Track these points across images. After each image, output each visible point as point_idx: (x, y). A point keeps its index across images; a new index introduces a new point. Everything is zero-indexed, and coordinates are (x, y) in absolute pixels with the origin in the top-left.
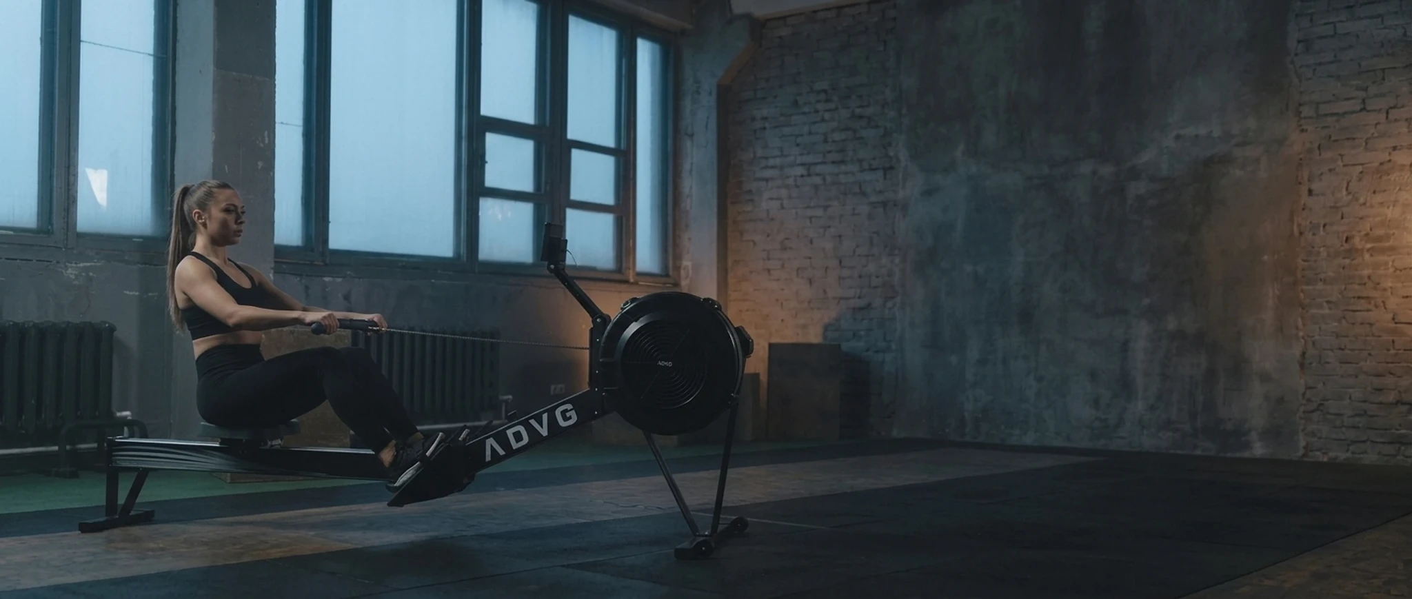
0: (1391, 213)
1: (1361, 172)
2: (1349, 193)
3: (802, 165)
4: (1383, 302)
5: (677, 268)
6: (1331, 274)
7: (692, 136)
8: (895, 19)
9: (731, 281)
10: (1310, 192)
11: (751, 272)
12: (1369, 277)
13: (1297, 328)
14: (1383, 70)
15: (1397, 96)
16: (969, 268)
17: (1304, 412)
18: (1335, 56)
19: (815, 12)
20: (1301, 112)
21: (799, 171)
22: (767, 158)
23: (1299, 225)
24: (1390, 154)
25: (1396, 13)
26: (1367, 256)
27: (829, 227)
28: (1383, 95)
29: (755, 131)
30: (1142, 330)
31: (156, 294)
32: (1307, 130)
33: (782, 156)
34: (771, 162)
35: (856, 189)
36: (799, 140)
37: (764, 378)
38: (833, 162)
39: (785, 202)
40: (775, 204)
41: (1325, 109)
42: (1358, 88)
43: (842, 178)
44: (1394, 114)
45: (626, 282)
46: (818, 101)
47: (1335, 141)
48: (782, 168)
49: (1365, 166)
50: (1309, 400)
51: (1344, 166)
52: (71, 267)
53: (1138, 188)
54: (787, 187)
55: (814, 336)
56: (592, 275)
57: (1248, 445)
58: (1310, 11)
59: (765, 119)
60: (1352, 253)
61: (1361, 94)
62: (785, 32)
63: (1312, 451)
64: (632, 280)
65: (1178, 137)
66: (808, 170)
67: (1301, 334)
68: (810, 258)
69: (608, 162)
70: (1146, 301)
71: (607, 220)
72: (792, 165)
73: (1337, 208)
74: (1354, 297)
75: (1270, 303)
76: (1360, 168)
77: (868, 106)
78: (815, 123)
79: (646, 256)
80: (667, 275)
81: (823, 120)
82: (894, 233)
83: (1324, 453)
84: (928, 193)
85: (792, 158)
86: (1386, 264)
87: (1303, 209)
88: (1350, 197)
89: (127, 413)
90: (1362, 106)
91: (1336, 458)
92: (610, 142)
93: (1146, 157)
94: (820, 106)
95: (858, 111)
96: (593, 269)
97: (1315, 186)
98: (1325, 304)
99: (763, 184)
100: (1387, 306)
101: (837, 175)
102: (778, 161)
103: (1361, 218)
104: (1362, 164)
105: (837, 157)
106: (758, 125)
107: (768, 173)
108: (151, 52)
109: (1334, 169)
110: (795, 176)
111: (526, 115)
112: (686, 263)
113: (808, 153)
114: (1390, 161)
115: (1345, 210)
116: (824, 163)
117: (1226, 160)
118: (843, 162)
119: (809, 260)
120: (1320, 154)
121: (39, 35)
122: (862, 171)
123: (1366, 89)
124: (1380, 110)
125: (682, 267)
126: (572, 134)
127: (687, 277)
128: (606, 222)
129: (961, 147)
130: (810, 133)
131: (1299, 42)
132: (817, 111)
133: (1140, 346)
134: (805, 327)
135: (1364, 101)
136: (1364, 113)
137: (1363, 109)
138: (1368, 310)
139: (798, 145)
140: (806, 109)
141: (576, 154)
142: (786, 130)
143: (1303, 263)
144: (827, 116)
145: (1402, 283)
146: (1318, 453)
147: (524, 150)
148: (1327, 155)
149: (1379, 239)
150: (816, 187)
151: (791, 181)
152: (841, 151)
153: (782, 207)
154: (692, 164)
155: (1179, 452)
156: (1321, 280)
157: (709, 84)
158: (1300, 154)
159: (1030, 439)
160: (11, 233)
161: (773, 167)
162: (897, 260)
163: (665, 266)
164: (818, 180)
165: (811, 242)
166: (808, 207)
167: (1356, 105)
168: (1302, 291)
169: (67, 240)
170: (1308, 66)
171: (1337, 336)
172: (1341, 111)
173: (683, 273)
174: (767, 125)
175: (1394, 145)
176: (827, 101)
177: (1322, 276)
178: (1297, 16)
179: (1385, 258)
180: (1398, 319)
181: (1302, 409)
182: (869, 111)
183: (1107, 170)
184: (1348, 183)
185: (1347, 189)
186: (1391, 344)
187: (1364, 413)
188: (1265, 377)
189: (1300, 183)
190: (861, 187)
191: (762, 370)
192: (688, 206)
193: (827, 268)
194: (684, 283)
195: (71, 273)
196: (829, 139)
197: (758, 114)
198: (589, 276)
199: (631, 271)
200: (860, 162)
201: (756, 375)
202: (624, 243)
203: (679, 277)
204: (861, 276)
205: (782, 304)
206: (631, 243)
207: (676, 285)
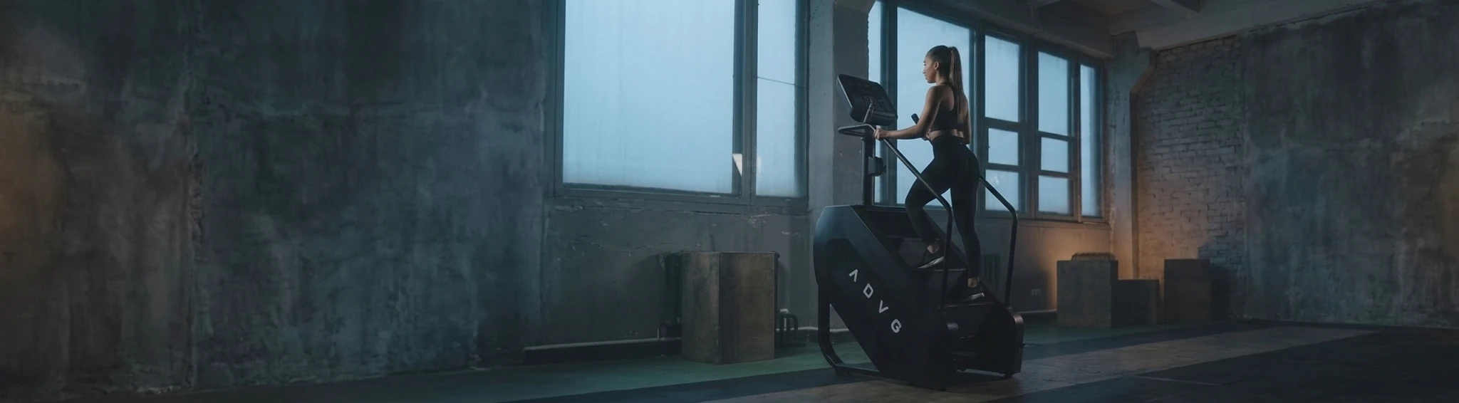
3: (1183, 144)
5: (1109, 212)
7: (1114, 127)
8: (1240, 49)
9: (1140, 220)
11: (1153, 215)
16: (1290, 209)
21: (1183, 148)
22: (1161, 140)
27: (1201, 184)
29: (1154, 123)
30: (1402, 248)
31: (800, 233)
33: (1171, 139)
34: (1165, 142)
35: (1217, 159)
36: (1181, 128)
37: (1161, 281)
38: (1203, 142)
39: (1174, 170)
40: (1167, 170)
43: (1209, 152)
45: (1076, 222)
46: (1193, 103)
48: (1170, 146)
52: (752, 218)
53: (1397, 157)
54: (1175, 159)
55: (1193, 255)
56: (1055, 218)
59: (1159, 115)
62: (1172, 58)
64: (1080, 221)
65: (1423, 124)
66: (1187, 147)
68: (1189, 204)
69: (1063, 145)
70: (1404, 230)
72: (1178, 144)
77: (1224, 105)
78: (1191, 117)
79: (1088, 205)
80: (1100, 217)
81: (1196, 115)
82: (1241, 187)
84: (1264, 160)
85: (1177, 140)
89: (786, 310)
92: (1065, 133)
93: (1402, 137)
94: (1194, 106)
95: (1217, 109)
96: (1054, 214)
99: (1159, 157)
101: (1206, 150)
102: (1168, 142)
105: (1204, 139)
106: (1155, 119)
107: (1162, 150)
108: (793, 82)
110: (1179, 152)
111: (1013, 117)
112: (1113, 209)
113: (1187, 137)
116: (1197, 143)
118: (1210, 142)
119: (1188, 206)
121: (732, 73)
122: (1220, 147)
125: (1111, 212)
126: (1041, 128)
127: (1113, 217)
128: (1063, 183)
129: (1284, 131)
130: (1188, 124)
132: (1192, 110)
133: (1401, 257)
134: (1187, 249)
139: (1180, 131)
140: (1185, 108)
141: (1044, 141)
142: (1173, 122)
144: (1198, 112)
147: (1013, 137)
150: (1192, 158)
151: (1176, 155)
152: (1207, 135)
153: (1172, 172)
154: (1114, 145)
155: (1427, 326)
157: (1125, 95)
159: (1331, 319)
160: (718, 196)
161: (1165, 146)
162: (1243, 204)
163: (1100, 212)
164: (1193, 154)
165: (1189, 194)
166: (1188, 171)
169: (750, 200)
173: (1111, 214)
174: (1161, 119)
176: (1198, 102)
182: (1223, 109)
183: (1378, 145)
190: (1220, 158)
191: (1160, 276)
192: (1113, 172)
193: (1199, 211)
194: (1112, 222)
195: (753, 222)
196: (1200, 127)
197: (1156, 112)
198: (1053, 218)
199: (1079, 215)
200: (1220, 141)
201: (1158, 281)
202: (1074, 196)
203: (1108, 219)
204: (1221, 215)
205: (1172, 234)
206: (1079, 196)
207: (1107, 223)
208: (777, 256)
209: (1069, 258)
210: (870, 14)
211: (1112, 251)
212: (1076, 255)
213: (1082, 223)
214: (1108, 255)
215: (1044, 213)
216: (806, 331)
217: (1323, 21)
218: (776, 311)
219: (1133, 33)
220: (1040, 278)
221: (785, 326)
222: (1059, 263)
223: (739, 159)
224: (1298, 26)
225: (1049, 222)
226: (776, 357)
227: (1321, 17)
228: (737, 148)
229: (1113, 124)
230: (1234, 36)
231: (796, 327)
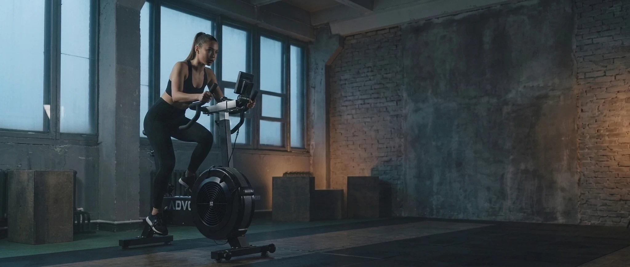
0: (618, 119)
1: (604, 102)
2: (599, 111)
3: (361, 99)
4: (614, 157)
5: (309, 145)
6: (591, 146)
7: (314, 88)
8: (400, 35)
9: (331, 150)
10: (582, 110)
11: (340, 146)
12: (608, 147)
13: (577, 168)
14: (614, 59)
15: (620, 70)
16: (434, 143)
17: (580, 204)
18: (593, 53)
19: (367, 33)
20: (578, 76)
21: (360, 102)
22: (346, 97)
23: (577, 125)
24: (616, 94)
25: (619, 34)
26: (607, 138)
27: (373, 126)
28: (613, 69)
29: (341, 85)
30: (510, 170)
31: (92, 158)
32: (580, 84)
33: (353, 95)
34: (349, 98)
35: (385, 110)
36: (360, 89)
37: (345, 191)
38: (375, 98)
39: (355, 116)
40: (350, 117)
41: (588, 75)
42: (603, 66)
43: (379, 105)
44: (618, 77)
45: (287, 151)
46: (368, 72)
47: (593, 89)
48: (352, 101)
49: (605, 99)
50: (583, 199)
51: (597, 99)
52: (58, 147)
54: (356, 109)
55: (367, 174)
57: (556, 219)
58: (581, 34)
59: (346, 80)
60: (600, 136)
61: (605, 69)
62: (354, 41)
63: (584, 220)
64: (289, 150)
65: (525, 87)
66: (364, 101)
67: (579, 171)
68: (365, 140)
69: (278, 100)
70: (511, 157)
71: (278, 125)
72: (358, 99)
73: (594, 117)
74: (601, 155)
75: (565, 158)
76: (603, 101)
77: (389, 73)
78: (366, 81)
79: (295, 139)
80: (304, 148)
81: (370, 80)
82: (401, 128)
83: (590, 221)
84: (416, 111)
85: (357, 97)
86: (615, 141)
87: (579, 118)
88: (600, 112)
89: (82, 209)
90: (604, 74)
91: (594, 223)
92: (279, 91)
93: (511, 95)
94: (369, 74)
95: (385, 76)
96: (272, 146)
97: (584, 108)
98: (589, 159)
99: (345, 108)
100: (616, 159)
101: (377, 103)
102: (351, 98)
103: (604, 122)
104: (604, 99)
105: (376, 96)
106: (342, 82)
107: (347, 103)
108: (88, 57)
109: (593, 101)
110: (358, 105)
112: (313, 142)
113: (364, 95)
114: (616, 97)
115: (597, 118)
116: (370, 98)
117: (546, 96)
118: (379, 98)
119: (364, 141)
120: (586, 94)
121: (43, 51)
122: (387, 102)
123: (606, 67)
124: (612, 75)
125: (311, 144)
126: (262, 88)
127: (313, 148)
129: (430, 91)
130: (365, 86)
131: (577, 46)
132: (367, 76)
133: (509, 176)
134: (363, 169)
135: (605, 72)
136: (605, 77)
137: (605, 75)
138: (607, 161)
139: (359, 91)
140: (363, 75)
141: (264, 97)
142: (355, 85)
143: (579, 141)
144: (372, 78)
145: (622, 149)
146: (586, 221)
148: (589, 95)
149: (612, 130)
150: (368, 109)
151: (357, 106)
152: (378, 93)
153: (353, 118)
154: (314, 100)
155: (526, 221)
156: (587, 148)
157: (322, 65)
158: (577, 94)
159: (461, 217)
160: (34, 133)
161: (349, 101)
162: (403, 140)
163: (304, 145)
164: (368, 106)
165: (366, 133)
166: (364, 118)
167: (601, 73)
168: (579, 152)
169: (56, 136)
170: (581, 57)
171: (595, 172)
172: (595, 76)
173: (311, 147)
174: (347, 82)
175: (618, 90)
176: (372, 71)
177: (587, 146)
178: (576, 35)
179: (615, 139)
180: (620, 164)
181: (579, 203)
182: (389, 76)
183: (494, 100)
184: (599, 107)
185: (598, 109)
186: (617, 175)
187: (605, 205)
188: (563, 190)
189: (578, 107)
190: (386, 109)
191: (345, 188)
192: (313, 118)
193: (372, 144)
194: (312, 152)
195: (58, 149)
196: (373, 88)
197: (342, 78)
198: (270, 149)
199: (289, 146)
200: (386, 98)
201: (342, 190)
202: (285, 134)
203: (309, 149)
204: (387, 147)
205: (353, 160)
206: (288, 134)
207: (308, 152)
208: (75, 173)
209: (281, 175)
210: (141, 11)
211: (311, 170)
212: (286, 173)
213: (291, 152)
214: (309, 173)
215: (264, 145)
216: (97, 223)
217: (457, 18)
218: (75, 209)
219: (328, 23)
220: (260, 189)
221: (81, 219)
222: (274, 179)
223: (48, 108)
224: (440, 20)
225: (267, 151)
226: (74, 240)
227: (457, 14)
228: (47, 102)
229: (313, 86)
230: (397, 27)
231: (89, 220)
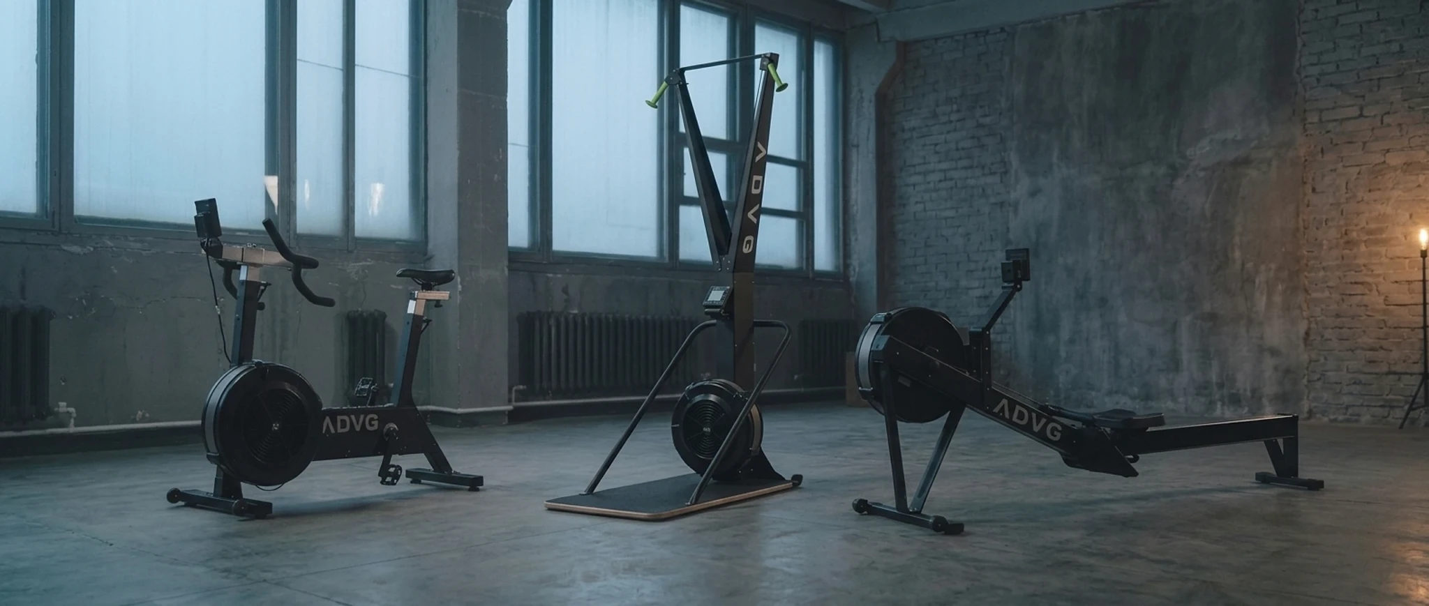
1: (1359, 173)
2: (1349, 191)
3: (939, 170)
4: (1377, 287)
5: (847, 266)
6: (1331, 263)
7: (857, 146)
10: (1314, 190)
11: (903, 268)
12: (1364, 266)
13: (1302, 309)
14: (1379, 79)
15: (1391, 103)
17: (1308, 381)
18: (1337, 68)
20: (1306, 119)
21: (937, 176)
22: (914, 166)
23: (1304, 220)
24: (1382, 156)
26: (1363, 248)
27: (960, 226)
28: (1377, 103)
29: (905, 141)
32: (1311, 135)
33: (925, 163)
34: (919, 169)
35: (980, 192)
36: (938, 148)
38: (965, 168)
40: (920, 207)
43: (972, 182)
44: (1387, 119)
45: (808, 279)
46: (952, 111)
47: (1335, 145)
48: (925, 174)
49: (1361, 167)
50: (1313, 371)
51: (1344, 166)
54: (930, 191)
59: (912, 129)
60: (1350, 244)
64: (812, 279)
66: (945, 175)
67: (1305, 314)
69: (792, 173)
72: (933, 172)
73: (1338, 204)
74: (1351, 283)
76: (1357, 169)
77: (989, 115)
78: (948, 132)
79: (822, 255)
80: (840, 273)
81: (955, 130)
83: (1325, 416)
84: (1034, 193)
85: (933, 165)
86: (1380, 254)
87: (1307, 206)
88: (1349, 194)
90: (1360, 113)
91: (1335, 419)
94: (954, 117)
95: (982, 120)
96: (780, 269)
97: (1317, 185)
98: (1326, 289)
99: (912, 189)
100: (1379, 290)
101: (967, 178)
102: (922, 168)
103: (1358, 214)
104: (1359, 165)
105: (964, 163)
106: (907, 135)
107: (914, 179)
109: (1336, 170)
110: (935, 182)
111: (723, 132)
112: (855, 261)
113: (944, 161)
114: (1385, 162)
115: (1344, 207)
116: (956, 169)
117: (1246, 161)
118: (971, 167)
120: (1323, 156)
122: (984, 175)
123: (1364, 97)
124: (1376, 115)
125: (852, 265)
127: (854, 271)
128: (791, 226)
129: (1056, 153)
130: (945, 142)
132: (950, 121)
135: (1361, 109)
136: (1361, 119)
137: (1361, 116)
138: (1366, 294)
139: (937, 153)
140: (942, 120)
141: (770, 166)
142: (929, 140)
143: (1307, 253)
144: (958, 125)
145: (1394, 270)
146: (1319, 416)
148: (1328, 157)
149: (1370, 232)
150: (950, 190)
151: (932, 185)
152: (969, 157)
153: (925, 210)
154: (859, 172)
156: (1323, 267)
157: (869, 94)
158: (1303, 156)
161: (919, 173)
163: (839, 267)
164: (952, 184)
166: (944, 209)
167: (1355, 112)
168: (1306, 277)
170: (1312, 76)
172: (1346, 116)
173: (852, 269)
174: (914, 135)
176: (958, 111)
177: (1325, 265)
179: (1379, 249)
180: (1391, 301)
181: (1307, 378)
182: (987, 120)
184: (1347, 183)
185: (1346, 187)
186: (1383, 322)
187: (1358, 382)
188: (1274, 352)
189: (1305, 183)
190: (983, 190)
192: (855, 212)
193: (959, 264)
194: (853, 281)
196: (960, 147)
197: (907, 125)
199: (811, 270)
200: (983, 167)
202: (805, 243)
203: (848, 274)
204: (984, 269)
206: (811, 244)
207: (846, 280)
229: (855, 142)
